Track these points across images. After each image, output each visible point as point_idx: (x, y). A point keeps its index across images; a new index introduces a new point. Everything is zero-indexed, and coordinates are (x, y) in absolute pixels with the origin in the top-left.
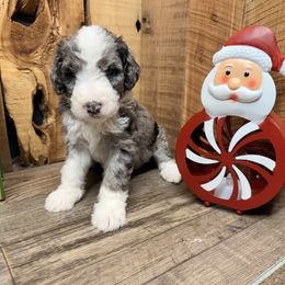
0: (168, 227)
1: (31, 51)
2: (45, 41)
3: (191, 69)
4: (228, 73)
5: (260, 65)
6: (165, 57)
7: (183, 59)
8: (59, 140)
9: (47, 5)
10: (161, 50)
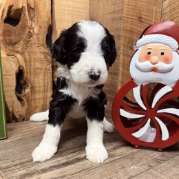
0: (112, 159)
1: (16, 43)
2: (25, 36)
3: (124, 55)
4: (149, 53)
5: (170, 47)
8: (33, 105)
9: (27, 13)
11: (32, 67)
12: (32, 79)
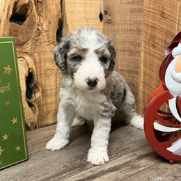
1: (24, 43)
2: (33, 35)
3: (145, 52)
6: (124, 42)
7: (139, 45)
8: (45, 110)
9: (34, 8)
10: (120, 37)
11: (43, 68)
12: (43, 82)
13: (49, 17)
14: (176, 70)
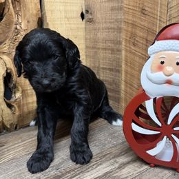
3: (126, 50)
6: (105, 41)
7: (120, 43)
10: (101, 35)
13: (28, 16)
14: (151, 70)
